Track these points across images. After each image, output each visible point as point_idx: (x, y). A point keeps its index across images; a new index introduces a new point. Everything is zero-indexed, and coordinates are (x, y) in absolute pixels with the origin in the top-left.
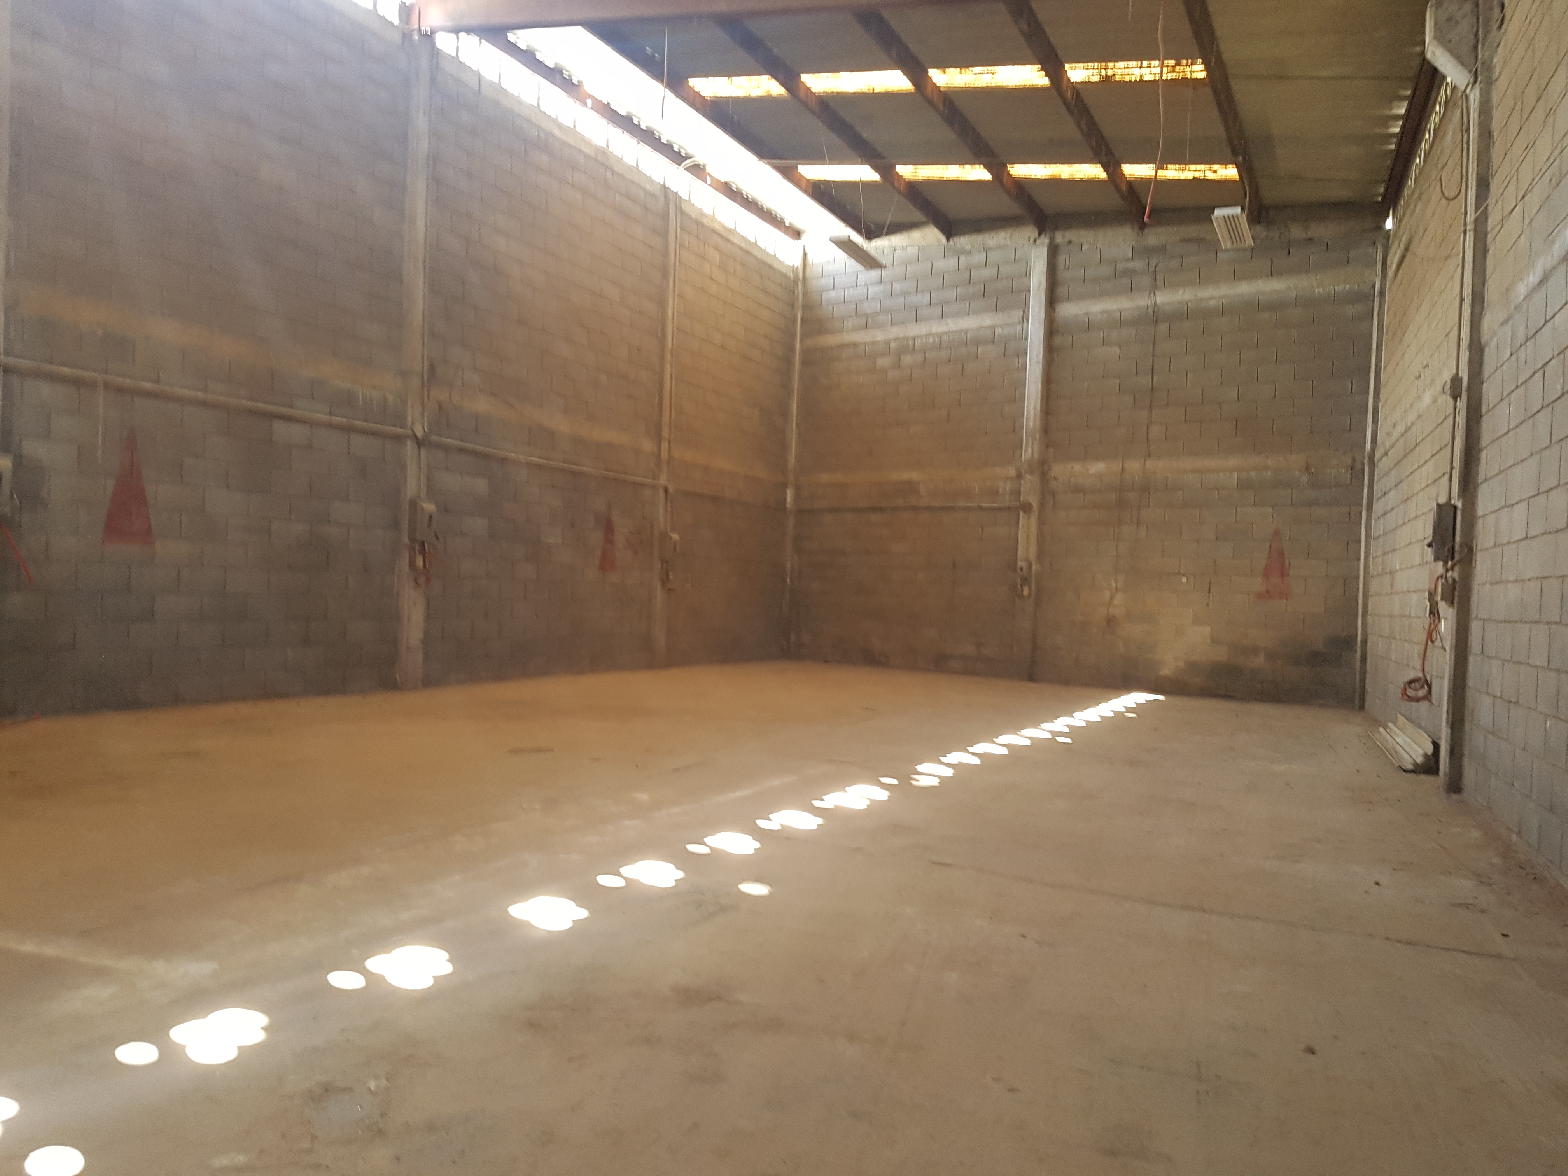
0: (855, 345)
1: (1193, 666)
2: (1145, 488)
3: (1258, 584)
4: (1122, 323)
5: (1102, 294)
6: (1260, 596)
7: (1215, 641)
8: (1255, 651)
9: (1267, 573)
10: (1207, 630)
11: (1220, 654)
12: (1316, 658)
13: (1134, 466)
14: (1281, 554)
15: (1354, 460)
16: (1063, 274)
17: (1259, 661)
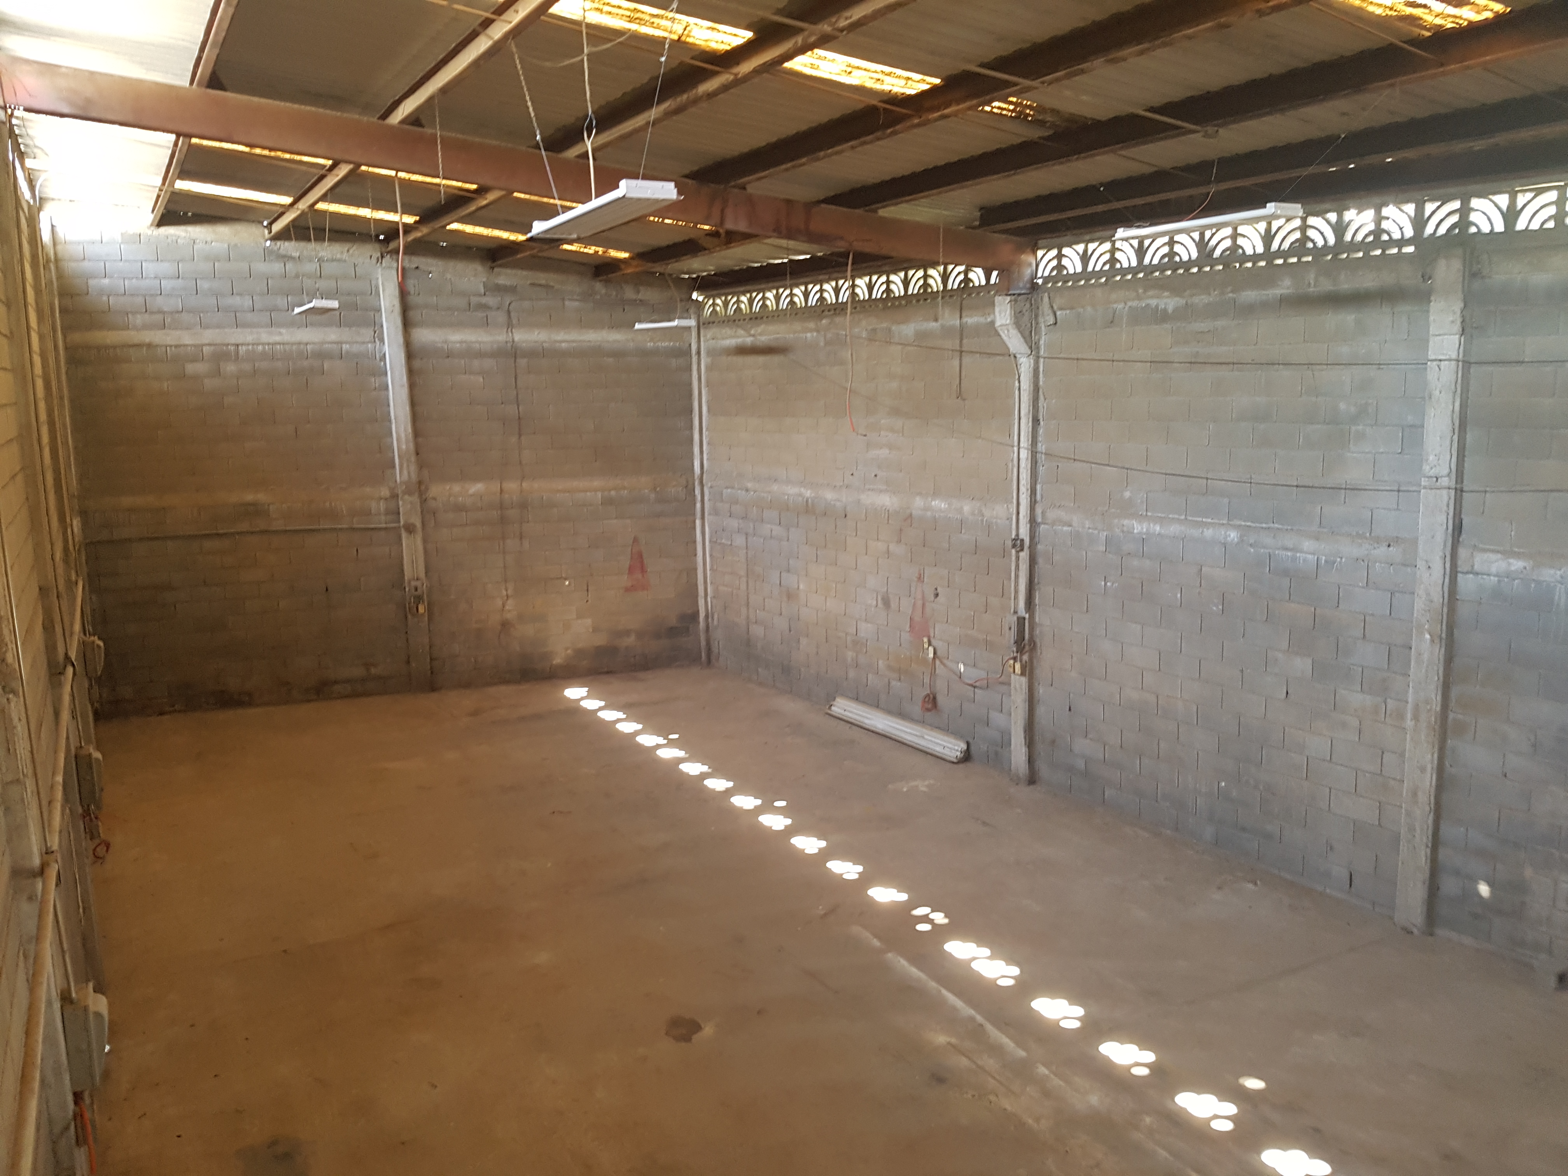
0: (149, 346)
1: (580, 653)
2: (523, 506)
3: (624, 580)
4: (481, 354)
5: (459, 325)
6: (627, 590)
7: (596, 630)
8: (627, 633)
9: (631, 570)
10: (589, 622)
11: (600, 640)
12: (672, 632)
13: (511, 486)
14: (641, 555)
15: (687, 482)
16: (413, 299)
17: (630, 641)
